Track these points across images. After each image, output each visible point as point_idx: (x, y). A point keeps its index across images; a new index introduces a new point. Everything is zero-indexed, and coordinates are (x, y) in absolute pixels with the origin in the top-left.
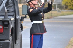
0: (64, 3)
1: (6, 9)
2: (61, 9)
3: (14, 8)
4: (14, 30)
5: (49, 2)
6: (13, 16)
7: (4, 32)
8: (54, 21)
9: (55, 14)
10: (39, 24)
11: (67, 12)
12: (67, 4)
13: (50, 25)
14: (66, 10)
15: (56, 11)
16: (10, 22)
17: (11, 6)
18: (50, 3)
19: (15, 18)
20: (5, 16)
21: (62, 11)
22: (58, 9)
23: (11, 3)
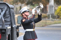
0: (56, 14)
1: (3, 20)
2: (54, 19)
3: (11, 18)
4: (10, 37)
5: (39, 13)
6: (10, 25)
7: (2, 39)
8: (47, 29)
9: (49, 23)
10: (31, 32)
11: (59, 21)
12: (59, 15)
13: (44, 32)
14: (58, 19)
15: (50, 20)
16: (7, 30)
17: (8, 17)
18: (40, 15)
19: (11, 27)
20: (2, 25)
21: (54, 20)
22: (51, 18)
23: (8, 14)
